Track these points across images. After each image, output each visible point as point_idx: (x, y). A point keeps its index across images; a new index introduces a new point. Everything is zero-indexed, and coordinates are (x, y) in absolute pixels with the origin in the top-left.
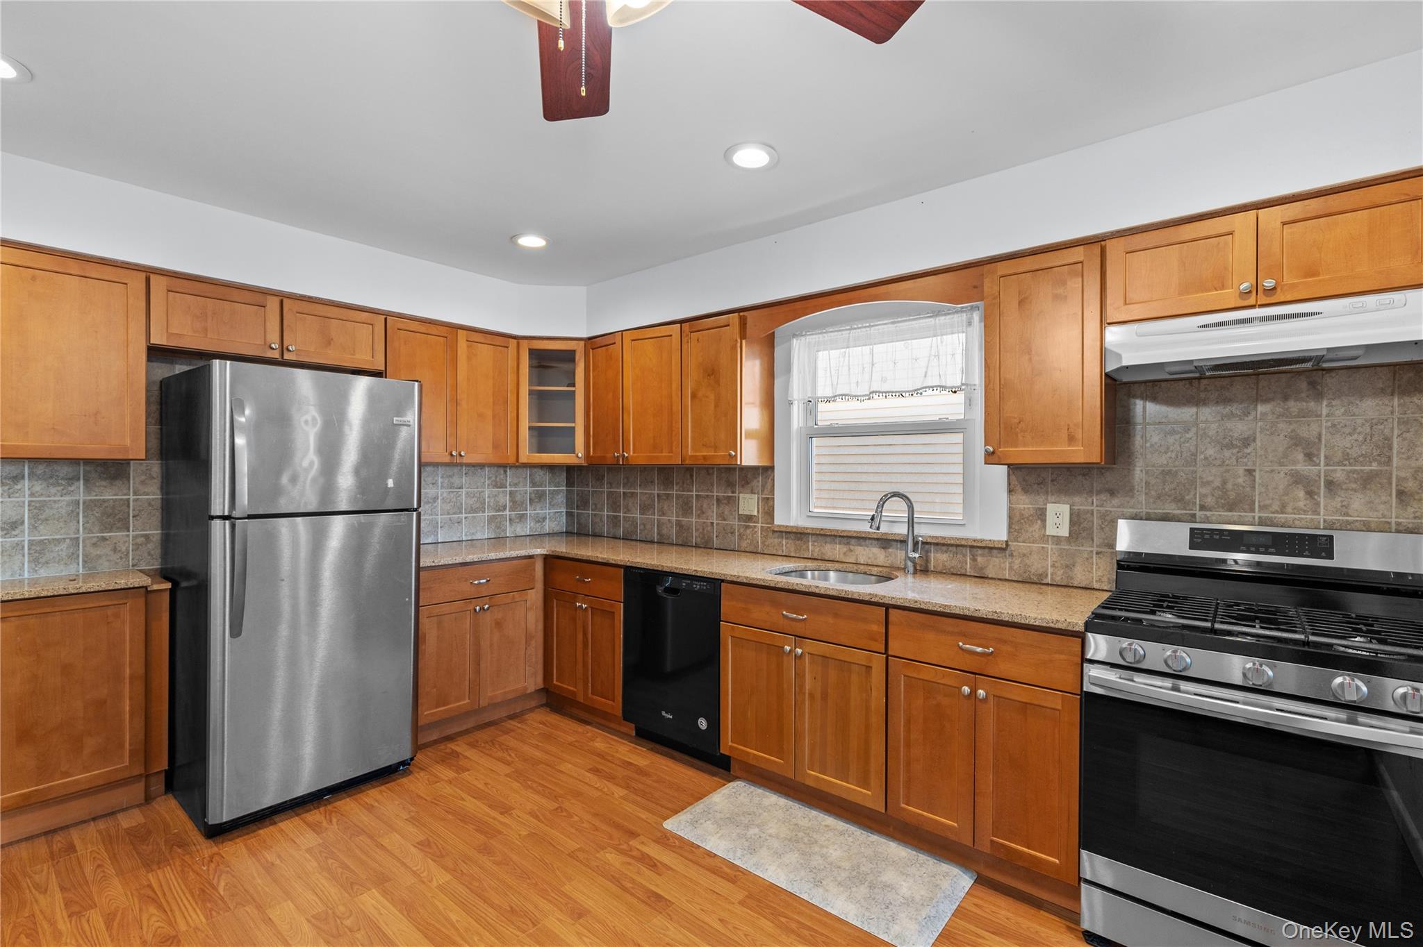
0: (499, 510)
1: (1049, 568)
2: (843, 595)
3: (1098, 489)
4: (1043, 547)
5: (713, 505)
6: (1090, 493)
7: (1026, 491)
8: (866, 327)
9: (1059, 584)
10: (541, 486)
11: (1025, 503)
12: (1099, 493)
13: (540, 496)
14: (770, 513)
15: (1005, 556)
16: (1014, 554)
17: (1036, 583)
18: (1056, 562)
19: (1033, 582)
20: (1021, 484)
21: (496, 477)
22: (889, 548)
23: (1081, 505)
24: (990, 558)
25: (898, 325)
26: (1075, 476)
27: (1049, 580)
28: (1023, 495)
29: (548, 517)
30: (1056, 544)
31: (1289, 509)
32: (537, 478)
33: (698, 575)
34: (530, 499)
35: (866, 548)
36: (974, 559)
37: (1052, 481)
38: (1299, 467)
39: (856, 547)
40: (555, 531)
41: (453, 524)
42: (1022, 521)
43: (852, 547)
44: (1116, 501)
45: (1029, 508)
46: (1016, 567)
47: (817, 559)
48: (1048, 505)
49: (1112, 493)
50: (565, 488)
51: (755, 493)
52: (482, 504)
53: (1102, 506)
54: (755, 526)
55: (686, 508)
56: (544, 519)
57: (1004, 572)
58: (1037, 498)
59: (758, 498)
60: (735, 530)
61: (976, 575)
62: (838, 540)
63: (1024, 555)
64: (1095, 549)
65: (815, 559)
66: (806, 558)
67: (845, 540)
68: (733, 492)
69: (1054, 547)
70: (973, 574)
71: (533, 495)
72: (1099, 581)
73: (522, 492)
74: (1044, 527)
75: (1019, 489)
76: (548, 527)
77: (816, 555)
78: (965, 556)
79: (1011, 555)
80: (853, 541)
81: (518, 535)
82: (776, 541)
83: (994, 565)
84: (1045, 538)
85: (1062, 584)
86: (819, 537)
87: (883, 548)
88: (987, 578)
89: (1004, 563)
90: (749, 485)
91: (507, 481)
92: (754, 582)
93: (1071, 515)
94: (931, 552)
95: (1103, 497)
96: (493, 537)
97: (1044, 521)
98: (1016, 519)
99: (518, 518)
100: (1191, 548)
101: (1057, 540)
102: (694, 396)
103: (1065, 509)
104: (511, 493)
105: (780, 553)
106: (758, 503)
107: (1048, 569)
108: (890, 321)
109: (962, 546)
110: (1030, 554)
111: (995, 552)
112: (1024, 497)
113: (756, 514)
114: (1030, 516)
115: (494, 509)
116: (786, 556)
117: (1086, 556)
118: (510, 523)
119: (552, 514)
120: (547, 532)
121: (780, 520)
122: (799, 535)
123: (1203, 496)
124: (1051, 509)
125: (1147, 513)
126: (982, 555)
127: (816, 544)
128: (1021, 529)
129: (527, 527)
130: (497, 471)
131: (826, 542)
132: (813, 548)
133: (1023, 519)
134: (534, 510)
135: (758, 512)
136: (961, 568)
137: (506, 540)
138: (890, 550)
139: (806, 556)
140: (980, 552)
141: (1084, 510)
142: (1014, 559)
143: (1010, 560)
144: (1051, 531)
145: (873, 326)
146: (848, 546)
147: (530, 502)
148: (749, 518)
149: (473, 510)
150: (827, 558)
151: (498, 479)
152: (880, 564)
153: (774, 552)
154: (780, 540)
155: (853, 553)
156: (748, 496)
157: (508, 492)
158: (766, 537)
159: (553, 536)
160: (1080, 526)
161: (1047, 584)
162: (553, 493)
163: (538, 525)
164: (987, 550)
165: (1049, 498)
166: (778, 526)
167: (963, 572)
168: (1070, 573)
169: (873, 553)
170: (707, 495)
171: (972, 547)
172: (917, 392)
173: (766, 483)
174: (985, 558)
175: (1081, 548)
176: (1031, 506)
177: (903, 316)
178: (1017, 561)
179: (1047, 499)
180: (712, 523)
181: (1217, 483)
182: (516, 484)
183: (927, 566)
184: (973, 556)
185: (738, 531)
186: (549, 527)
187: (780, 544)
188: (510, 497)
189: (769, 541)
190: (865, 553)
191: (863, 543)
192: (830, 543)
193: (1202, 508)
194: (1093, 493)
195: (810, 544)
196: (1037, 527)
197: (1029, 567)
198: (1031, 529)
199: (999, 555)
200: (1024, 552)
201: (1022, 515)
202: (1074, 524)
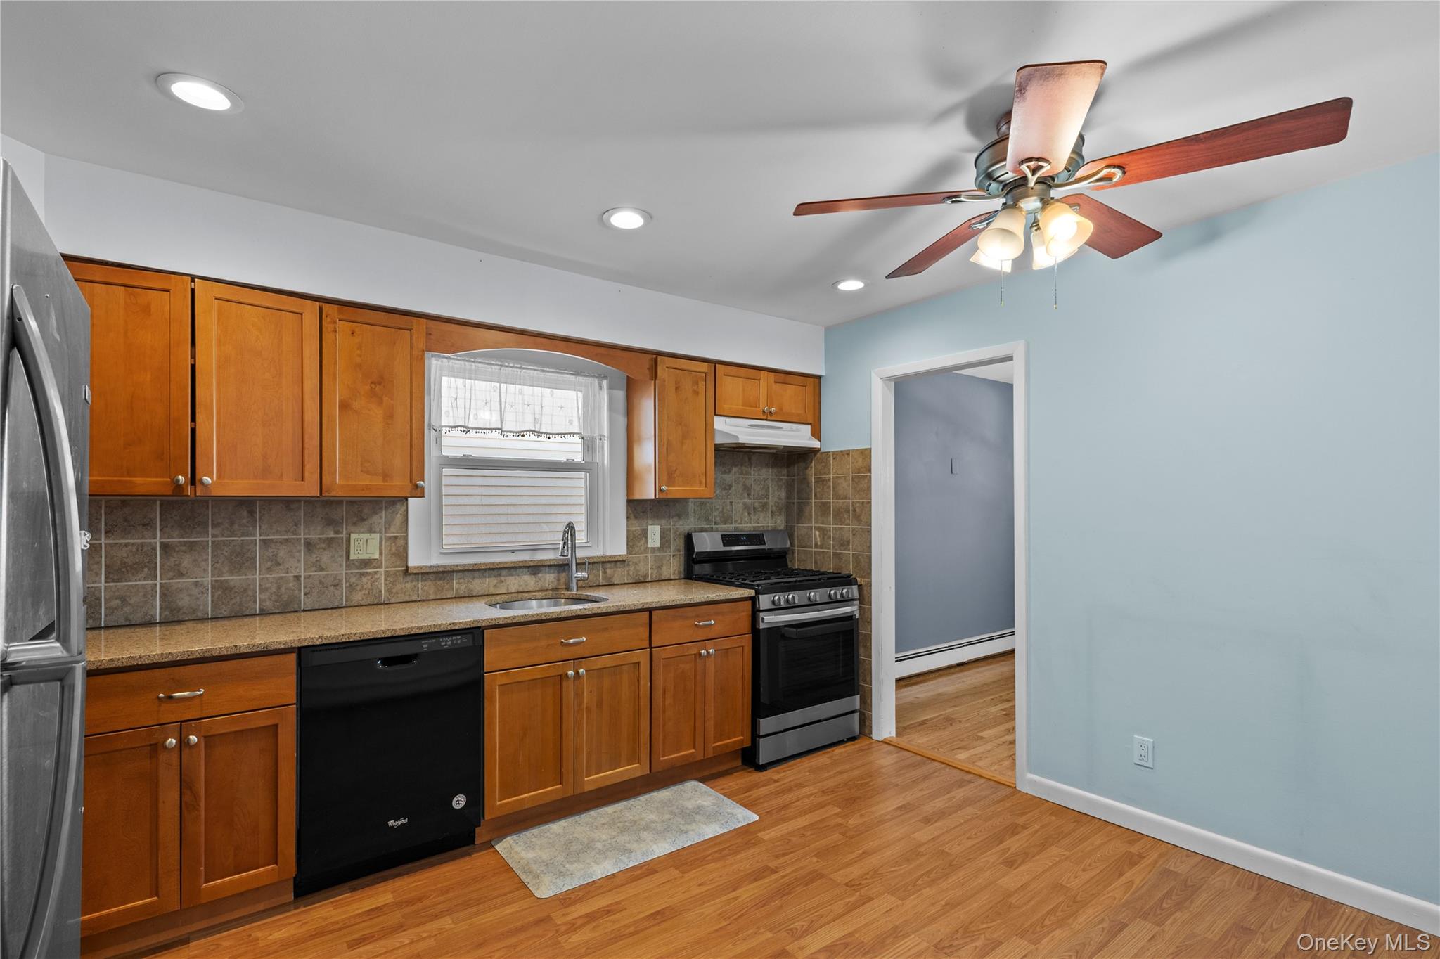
2: (622, 609)
3: (673, 514)
4: (646, 556)
5: (300, 551)
6: (669, 517)
7: (636, 518)
8: (517, 368)
9: (655, 580)
11: (636, 527)
12: (673, 517)
14: (402, 554)
15: (626, 566)
16: (631, 563)
17: (643, 582)
18: (653, 565)
19: (640, 582)
20: (633, 513)
22: (538, 574)
23: (665, 526)
24: (615, 569)
25: (547, 374)
26: (661, 506)
27: (649, 579)
28: (634, 520)
30: (653, 553)
31: (743, 522)
33: (457, 628)
35: (517, 577)
36: (605, 572)
37: (650, 510)
38: (746, 501)
39: (507, 578)
43: (502, 578)
44: (681, 522)
45: (639, 529)
46: (631, 573)
47: (464, 597)
48: (648, 526)
49: (679, 516)
51: (375, 532)
53: (675, 525)
54: (376, 573)
55: (241, 560)
57: (624, 578)
58: (642, 522)
59: (381, 538)
60: (340, 581)
62: (487, 573)
63: (636, 563)
64: (672, 554)
65: (461, 597)
66: (449, 598)
67: (495, 573)
68: (337, 533)
69: (651, 555)
70: (604, 584)
72: (674, 574)
74: (646, 542)
75: (632, 515)
77: (461, 593)
78: (598, 570)
79: (629, 565)
80: (504, 572)
82: (409, 585)
83: (620, 574)
84: (647, 549)
85: (657, 580)
86: (466, 573)
87: (533, 574)
88: (614, 585)
89: (624, 571)
90: (366, 523)
92: (534, 619)
93: (661, 532)
95: (676, 519)
97: (646, 538)
98: (631, 538)
100: (724, 546)
101: (654, 549)
102: (345, 406)
103: (657, 529)
105: (415, 598)
106: (380, 543)
107: (649, 571)
108: (540, 369)
109: (597, 563)
110: (639, 562)
111: (619, 563)
112: (636, 522)
113: (377, 556)
114: (639, 535)
116: (424, 601)
117: (668, 559)
121: (414, 561)
122: (441, 574)
123: (716, 517)
124: (650, 529)
125: (695, 528)
126: (611, 568)
127: (461, 581)
128: (634, 545)
131: (474, 578)
132: (458, 585)
133: (635, 538)
135: (381, 554)
136: (596, 580)
138: (540, 575)
139: (448, 597)
140: (609, 565)
141: (667, 529)
142: (630, 567)
143: (628, 568)
144: (650, 544)
145: (524, 369)
146: (498, 579)
148: (366, 563)
150: (474, 594)
152: (531, 589)
153: (407, 599)
154: (414, 583)
155: (504, 584)
156: (365, 536)
158: (393, 583)
160: (665, 539)
161: (649, 582)
164: (613, 564)
165: (649, 521)
166: (415, 568)
167: (597, 583)
168: (660, 572)
169: (524, 580)
170: (287, 540)
171: (603, 562)
172: (522, 434)
173: (394, 518)
174: (613, 570)
175: (665, 554)
177: (553, 368)
178: (632, 568)
179: (648, 523)
180: (297, 578)
181: (720, 510)
184: (604, 569)
185: (346, 582)
187: (415, 589)
189: (399, 587)
190: (516, 582)
191: (514, 573)
192: (480, 577)
193: (716, 523)
195: (455, 582)
196: (642, 542)
197: (639, 571)
198: (639, 545)
199: (621, 566)
200: (635, 561)
201: (634, 535)
202: (662, 538)
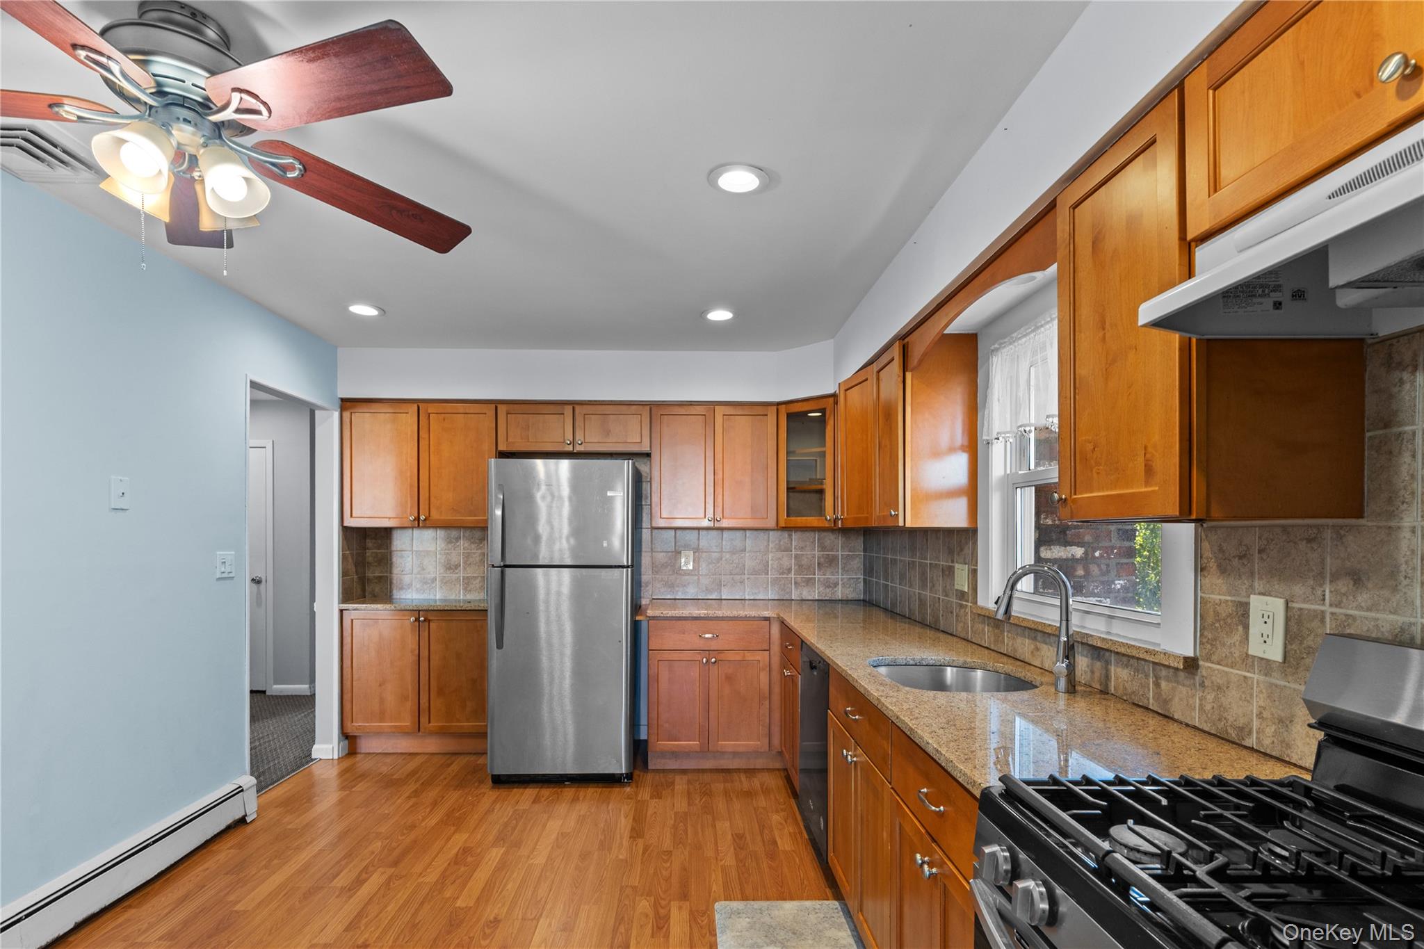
0: (783, 573)
1: (1255, 719)
3: (1334, 570)
4: (1245, 677)
5: (940, 575)
6: (1320, 577)
7: (1223, 570)
9: (1268, 752)
10: (832, 550)
11: (1221, 593)
12: (1335, 577)
13: (832, 561)
14: (974, 590)
15: (1194, 685)
16: (1206, 684)
17: (1233, 743)
18: (1264, 708)
19: (1230, 739)
20: (1216, 557)
21: (780, 541)
23: (1304, 601)
24: (1176, 685)
26: (1295, 543)
27: (1253, 741)
28: (1219, 578)
29: (840, 582)
30: (1266, 675)
32: (827, 543)
34: (819, 564)
36: (1157, 685)
37: (1260, 552)
40: (850, 598)
41: (736, 583)
42: (1217, 625)
44: (1364, 597)
45: (1227, 601)
46: (1208, 707)
48: (1252, 596)
49: (1358, 579)
50: (862, 553)
51: (966, 564)
52: (765, 566)
53: (1338, 605)
54: (966, 605)
55: (923, 579)
56: (836, 584)
57: (1193, 714)
58: (1238, 583)
59: (966, 569)
60: (953, 609)
61: (1160, 711)
63: (1219, 688)
68: (952, 561)
69: (1262, 678)
70: (1156, 709)
71: (822, 560)
73: (810, 557)
74: (1247, 638)
75: (1213, 565)
76: (839, 594)
78: (1147, 676)
79: (1202, 685)
81: (804, 598)
82: (981, 627)
83: (1181, 698)
84: (1248, 660)
85: (1274, 754)
88: (1173, 719)
89: (1192, 697)
90: (963, 553)
91: (792, 544)
93: (1288, 619)
94: (1111, 665)
95: (1342, 586)
96: (776, 598)
97: (1246, 627)
98: (1210, 620)
99: (804, 582)
101: (1266, 666)
103: (1276, 605)
104: (796, 557)
105: (984, 642)
106: (968, 575)
107: (1252, 720)
109: (1145, 660)
110: (1228, 687)
111: (1182, 675)
112: (1220, 581)
113: (966, 590)
114: (1228, 616)
115: (778, 571)
116: (989, 647)
118: (796, 587)
119: (845, 580)
120: (840, 598)
121: (982, 599)
122: (999, 622)
124: (1256, 602)
126: (1168, 679)
127: (1010, 635)
128: (1215, 640)
129: (815, 591)
130: (781, 536)
133: (1218, 621)
134: (824, 575)
135: (968, 587)
136: (1143, 695)
137: (791, 603)
140: (1165, 672)
141: (1309, 610)
142: (1206, 691)
143: (1201, 694)
144: (1255, 649)
147: (818, 566)
148: (963, 595)
149: (755, 572)
151: (782, 543)
153: (980, 640)
154: (984, 625)
156: (962, 567)
157: (793, 556)
158: (973, 620)
159: (847, 604)
160: (1301, 643)
161: (1251, 749)
162: (848, 558)
163: (828, 590)
164: (1173, 671)
165: (1256, 584)
166: (981, 607)
167: (1145, 702)
168: (1285, 733)
171: (1156, 662)
173: (972, 549)
174: (1170, 685)
176: (1229, 598)
178: (1210, 697)
179: (1251, 586)
180: (939, 599)
182: (802, 548)
183: (1107, 686)
184: (1156, 677)
185: (955, 611)
186: (842, 594)
187: (983, 632)
188: (795, 560)
189: (976, 626)
194: (1323, 578)
196: (1237, 637)
197: (1226, 710)
198: (1229, 641)
199: (1187, 682)
200: (1219, 680)
201: (1217, 614)
202: (1291, 636)
